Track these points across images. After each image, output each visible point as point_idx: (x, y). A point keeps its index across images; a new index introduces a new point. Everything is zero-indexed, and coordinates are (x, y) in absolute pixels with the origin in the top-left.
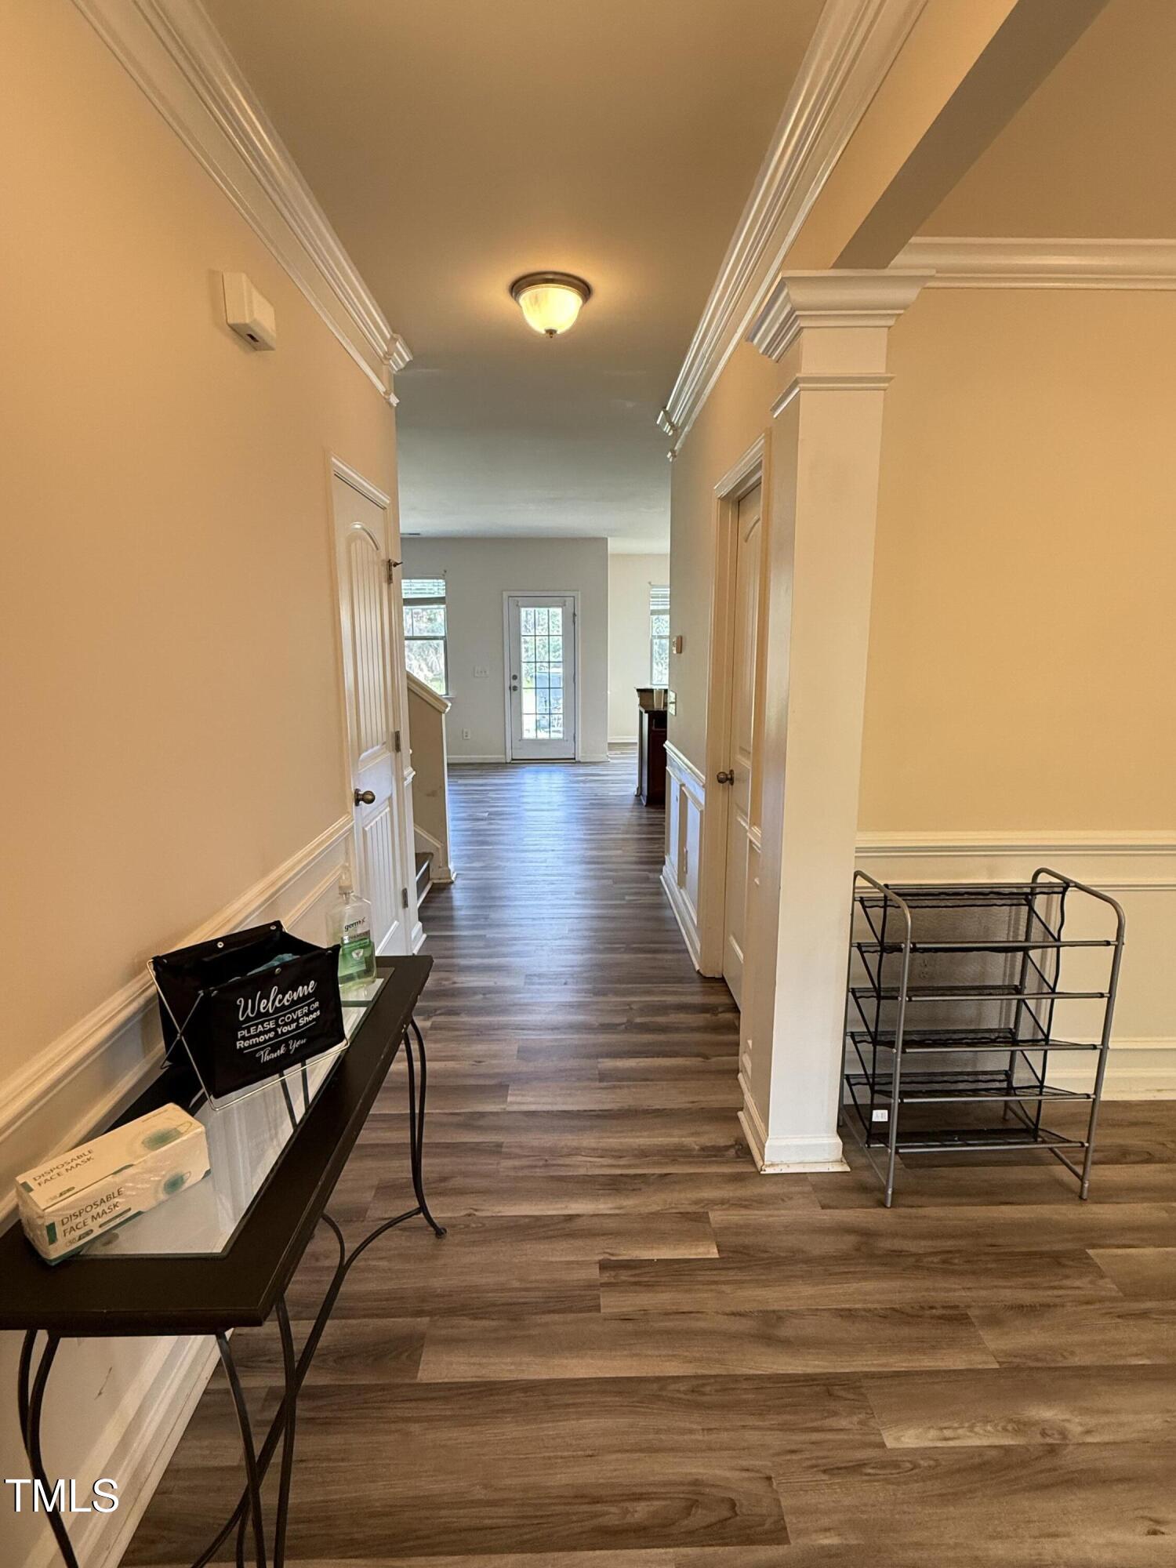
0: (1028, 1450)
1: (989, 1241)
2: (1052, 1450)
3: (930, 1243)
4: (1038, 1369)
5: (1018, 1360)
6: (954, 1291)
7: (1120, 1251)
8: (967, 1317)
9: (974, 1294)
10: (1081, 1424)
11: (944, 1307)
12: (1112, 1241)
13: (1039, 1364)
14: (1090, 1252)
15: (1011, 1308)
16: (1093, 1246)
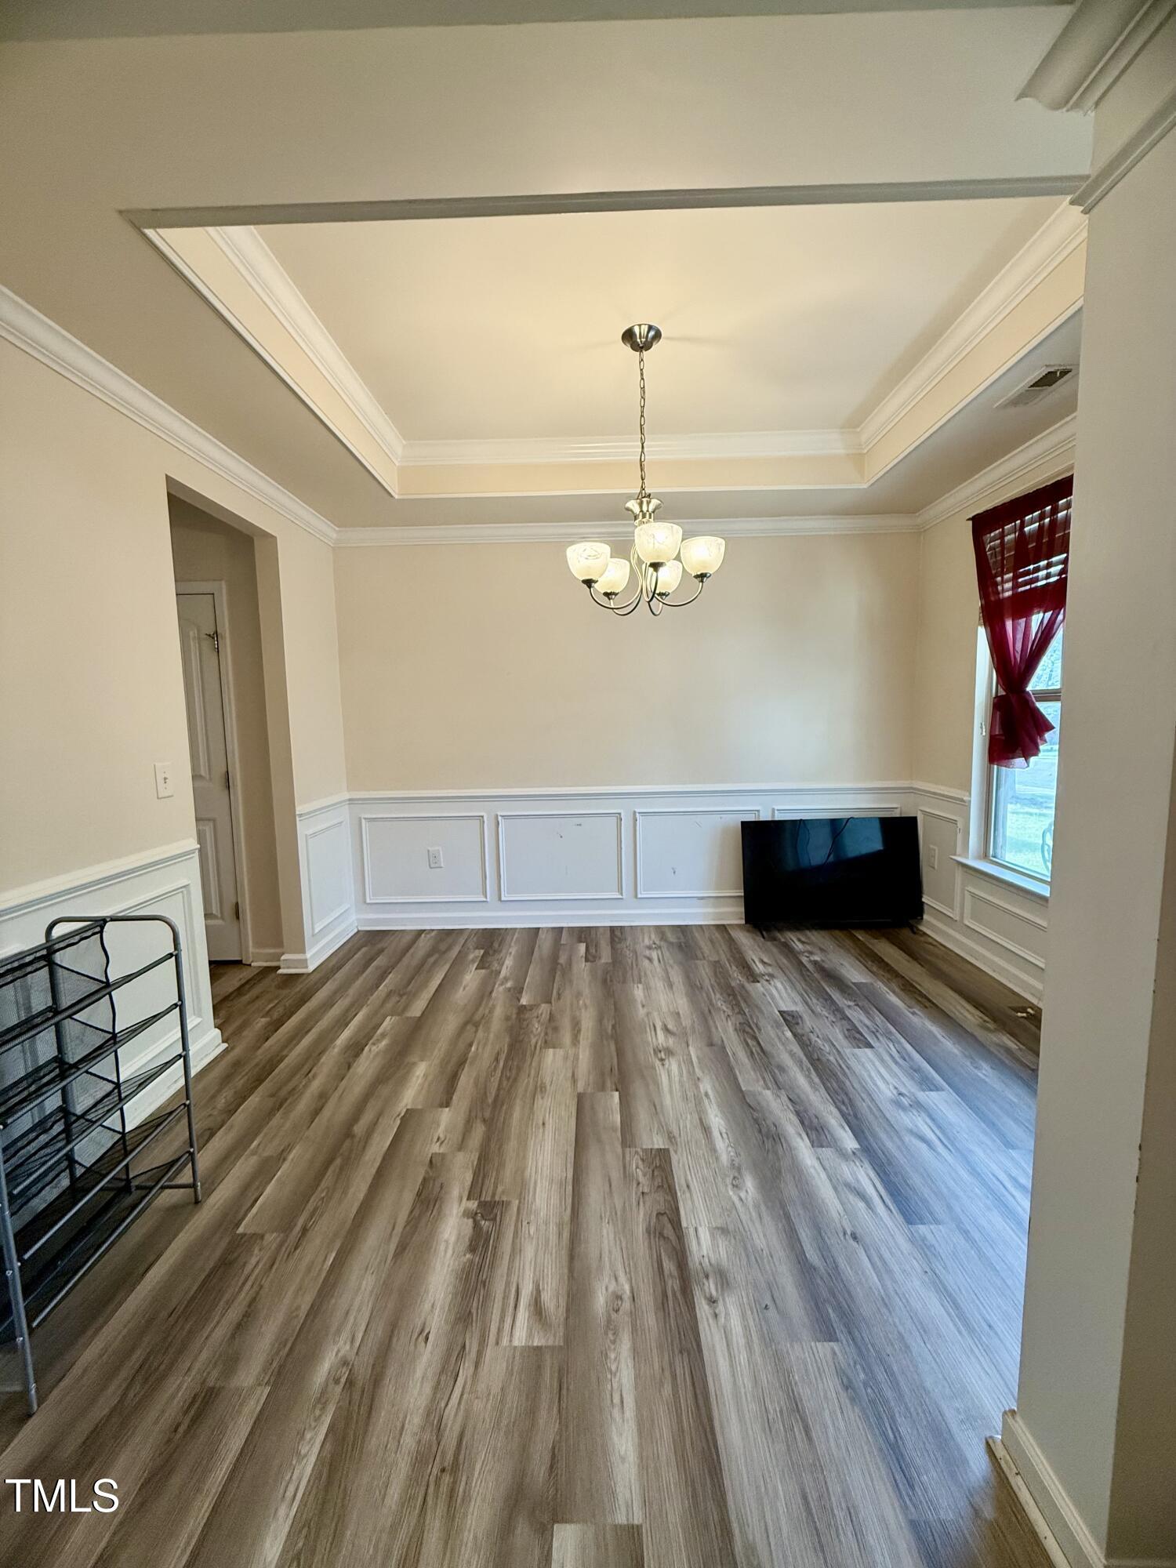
0: (340, 1407)
1: (164, 1314)
2: (350, 1383)
3: (116, 1382)
4: (291, 1349)
5: (275, 1364)
6: (179, 1388)
7: (254, 1210)
8: (212, 1389)
9: (197, 1365)
10: (345, 1343)
11: (186, 1412)
12: (244, 1208)
13: (289, 1345)
14: (241, 1230)
15: (233, 1336)
16: (238, 1225)
